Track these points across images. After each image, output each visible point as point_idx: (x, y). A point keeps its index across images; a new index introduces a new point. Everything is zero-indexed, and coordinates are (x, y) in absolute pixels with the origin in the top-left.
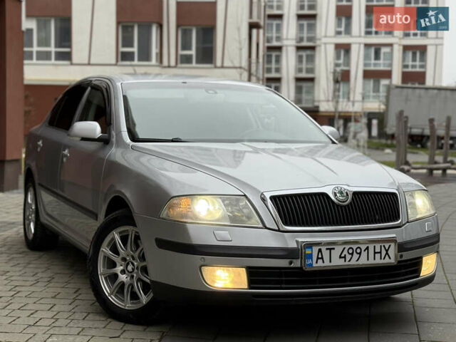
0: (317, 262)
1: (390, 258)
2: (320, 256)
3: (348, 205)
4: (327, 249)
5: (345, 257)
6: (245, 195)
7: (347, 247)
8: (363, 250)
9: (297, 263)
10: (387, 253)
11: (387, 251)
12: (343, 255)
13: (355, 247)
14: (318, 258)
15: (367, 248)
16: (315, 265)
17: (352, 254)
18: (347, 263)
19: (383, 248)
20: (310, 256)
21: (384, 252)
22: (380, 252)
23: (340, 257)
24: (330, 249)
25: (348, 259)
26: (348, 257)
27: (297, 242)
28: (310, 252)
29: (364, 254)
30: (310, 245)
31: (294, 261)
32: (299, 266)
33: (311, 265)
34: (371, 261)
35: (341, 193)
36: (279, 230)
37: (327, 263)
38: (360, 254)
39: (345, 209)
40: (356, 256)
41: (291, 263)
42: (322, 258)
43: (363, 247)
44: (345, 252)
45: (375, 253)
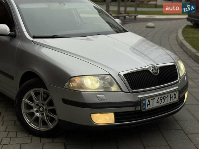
0: (147, 107)
1: (176, 99)
2: (149, 104)
3: (158, 75)
4: (152, 99)
5: (159, 102)
6: (110, 75)
7: (160, 97)
8: (166, 97)
9: (138, 108)
10: (175, 97)
11: (175, 95)
12: (158, 101)
13: (163, 96)
14: (148, 104)
15: (168, 96)
16: (147, 108)
17: (162, 100)
18: (160, 105)
19: (174, 94)
20: (145, 104)
21: (174, 96)
22: (173, 97)
23: (157, 102)
24: (153, 99)
25: (160, 103)
26: (160, 101)
27: (138, 97)
28: (145, 102)
29: (166, 99)
30: (144, 99)
31: (137, 107)
32: (139, 109)
33: (145, 108)
34: (169, 102)
35: (155, 69)
36: (129, 93)
37: (152, 106)
38: (165, 99)
39: (157, 77)
40: (163, 100)
41: (136, 109)
42: (150, 104)
43: (166, 96)
44: (159, 100)
45: (171, 97)
